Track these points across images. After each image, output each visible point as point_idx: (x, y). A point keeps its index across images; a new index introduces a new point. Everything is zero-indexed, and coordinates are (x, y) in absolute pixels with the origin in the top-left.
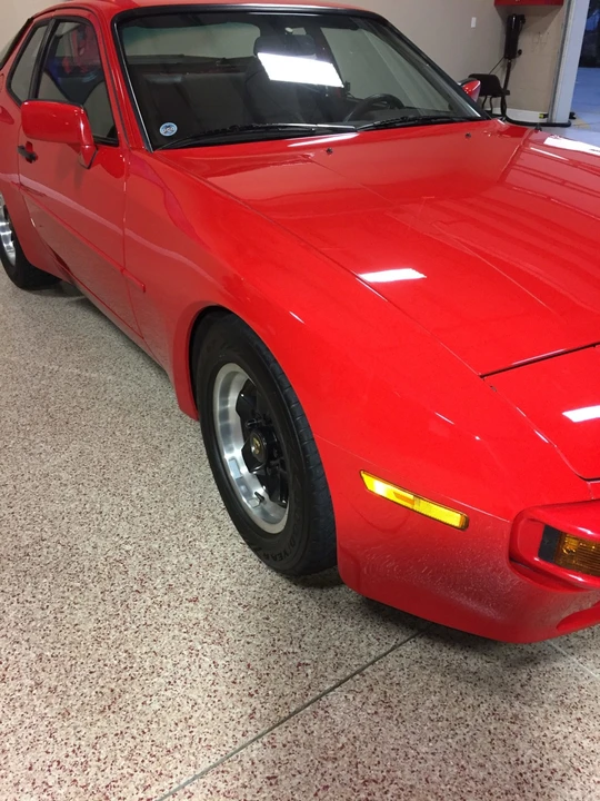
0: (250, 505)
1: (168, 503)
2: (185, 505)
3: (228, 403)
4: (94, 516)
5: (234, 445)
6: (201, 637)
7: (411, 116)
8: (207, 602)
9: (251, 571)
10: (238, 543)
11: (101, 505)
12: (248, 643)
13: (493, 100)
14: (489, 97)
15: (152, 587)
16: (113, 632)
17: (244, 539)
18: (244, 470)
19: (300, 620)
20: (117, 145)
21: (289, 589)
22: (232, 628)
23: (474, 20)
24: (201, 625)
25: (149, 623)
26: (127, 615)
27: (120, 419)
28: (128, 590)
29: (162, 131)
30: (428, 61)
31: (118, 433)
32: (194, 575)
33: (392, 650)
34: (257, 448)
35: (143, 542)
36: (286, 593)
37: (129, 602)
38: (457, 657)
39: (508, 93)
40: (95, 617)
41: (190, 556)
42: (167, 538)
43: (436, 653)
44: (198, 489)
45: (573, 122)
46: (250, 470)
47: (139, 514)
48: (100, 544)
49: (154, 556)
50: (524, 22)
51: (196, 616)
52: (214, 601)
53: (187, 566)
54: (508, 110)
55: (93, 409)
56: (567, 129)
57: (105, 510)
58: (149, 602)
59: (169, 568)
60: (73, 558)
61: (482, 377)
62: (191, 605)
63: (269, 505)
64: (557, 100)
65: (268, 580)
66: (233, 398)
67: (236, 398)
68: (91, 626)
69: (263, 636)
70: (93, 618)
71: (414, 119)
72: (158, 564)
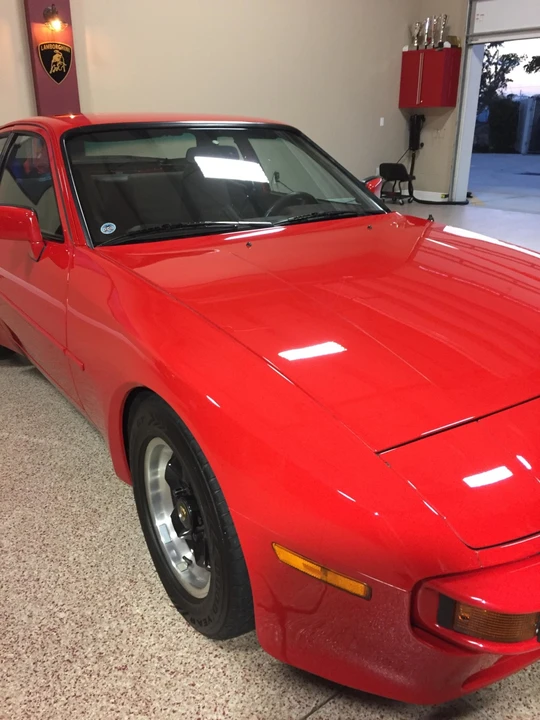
0: (179, 569)
1: (103, 567)
2: (119, 569)
3: (157, 473)
4: (32, 584)
5: (164, 512)
6: (128, 707)
7: (321, 212)
8: (137, 669)
9: (179, 635)
10: (168, 607)
11: (39, 572)
12: (174, 712)
13: (402, 184)
14: (398, 182)
15: (83, 656)
16: (43, 704)
17: (173, 602)
18: (174, 535)
19: (225, 685)
20: (63, 242)
21: (215, 653)
22: (158, 696)
23: (382, 120)
24: (129, 694)
25: (78, 694)
26: (57, 686)
27: (63, 484)
28: (60, 659)
29: (103, 230)
30: (336, 164)
31: (59, 498)
32: (124, 642)
33: (312, 712)
34: (183, 515)
35: (76, 610)
36: (212, 657)
37: (60, 672)
38: (373, 716)
39: (414, 178)
40: (26, 690)
41: (122, 622)
42: (100, 604)
43: (354, 714)
44: (132, 551)
45: (471, 200)
46: (179, 535)
47: (74, 580)
48: (35, 613)
49: (86, 623)
50: (424, 120)
51: (124, 685)
52: (142, 669)
53: (117, 632)
54: (414, 192)
55: (38, 475)
56: (466, 207)
57: (42, 577)
58: (79, 673)
59: (100, 636)
60: (9, 629)
61: (378, 453)
62: (120, 673)
63: (196, 569)
64: (455, 183)
65: (195, 645)
66: (162, 468)
67: (165, 468)
68: (21, 699)
69: (189, 704)
70: (24, 691)
71: (323, 215)
72: (90, 632)
